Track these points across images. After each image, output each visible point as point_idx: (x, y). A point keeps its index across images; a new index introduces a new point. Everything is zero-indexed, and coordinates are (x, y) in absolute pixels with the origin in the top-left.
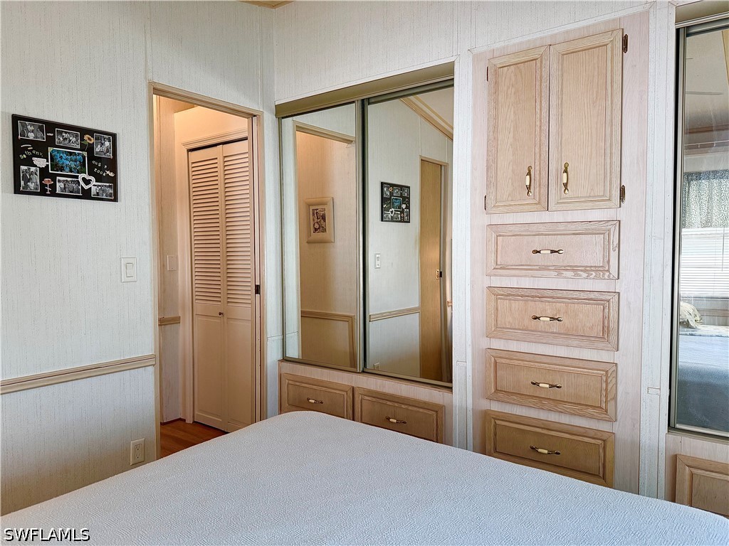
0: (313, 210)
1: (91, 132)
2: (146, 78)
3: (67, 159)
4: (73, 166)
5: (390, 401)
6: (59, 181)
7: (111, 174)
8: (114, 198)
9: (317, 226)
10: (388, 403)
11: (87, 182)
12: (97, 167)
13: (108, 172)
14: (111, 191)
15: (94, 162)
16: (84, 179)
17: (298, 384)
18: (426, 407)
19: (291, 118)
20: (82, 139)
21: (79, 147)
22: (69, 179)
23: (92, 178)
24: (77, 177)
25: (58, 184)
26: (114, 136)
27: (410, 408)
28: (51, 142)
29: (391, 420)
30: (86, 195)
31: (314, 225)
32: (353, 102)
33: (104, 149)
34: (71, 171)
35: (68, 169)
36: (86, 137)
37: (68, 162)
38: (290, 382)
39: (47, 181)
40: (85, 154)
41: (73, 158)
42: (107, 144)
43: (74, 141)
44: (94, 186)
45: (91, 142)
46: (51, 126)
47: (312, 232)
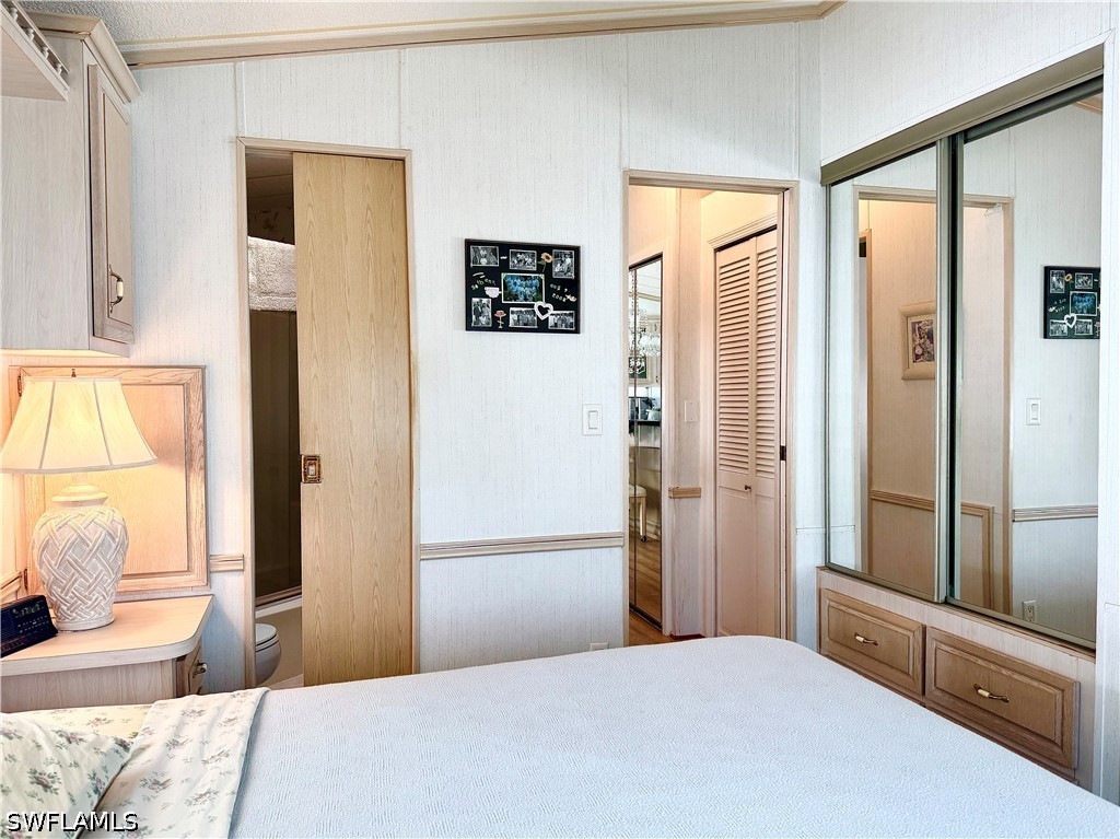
0: (914, 324)
1: (548, 248)
2: (620, 167)
3: (521, 285)
4: (528, 292)
5: (983, 659)
6: (513, 312)
7: (573, 299)
8: (575, 329)
9: (919, 351)
10: (980, 662)
11: (543, 311)
12: (555, 291)
13: (568, 297)
14: (572, 320)
15: (552, 286)
16: (540, 308)
17: (843, 608)
18: (1043, 679)
19: (849, 182)
20: (539, 259)
21: (535, 269)
22: (523, 309)
23: (550, 306)
24: (532, 306)
25: (511, 316)
26: (577, 250)
27: (1016, 676)
28: (504, 266)
29: (980, 691)
30: (543, 327)
31: (914, 349)
32: (933, 144)
33: (565, 267)
34: (526, 299)
35: (522, 298)
36: (544, 255)
37: (522, 289)
38: (832, 604)
39: (500, 314)
40: (542, 276)
41: (529, 282)
42: (568, 261)
43: (529, 262)
44: (552, 317)
45: (549, 261)
46: (504, 248)
47: (911, 361)
